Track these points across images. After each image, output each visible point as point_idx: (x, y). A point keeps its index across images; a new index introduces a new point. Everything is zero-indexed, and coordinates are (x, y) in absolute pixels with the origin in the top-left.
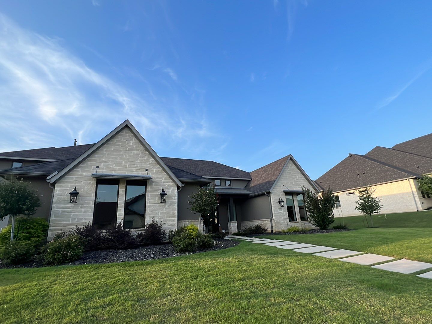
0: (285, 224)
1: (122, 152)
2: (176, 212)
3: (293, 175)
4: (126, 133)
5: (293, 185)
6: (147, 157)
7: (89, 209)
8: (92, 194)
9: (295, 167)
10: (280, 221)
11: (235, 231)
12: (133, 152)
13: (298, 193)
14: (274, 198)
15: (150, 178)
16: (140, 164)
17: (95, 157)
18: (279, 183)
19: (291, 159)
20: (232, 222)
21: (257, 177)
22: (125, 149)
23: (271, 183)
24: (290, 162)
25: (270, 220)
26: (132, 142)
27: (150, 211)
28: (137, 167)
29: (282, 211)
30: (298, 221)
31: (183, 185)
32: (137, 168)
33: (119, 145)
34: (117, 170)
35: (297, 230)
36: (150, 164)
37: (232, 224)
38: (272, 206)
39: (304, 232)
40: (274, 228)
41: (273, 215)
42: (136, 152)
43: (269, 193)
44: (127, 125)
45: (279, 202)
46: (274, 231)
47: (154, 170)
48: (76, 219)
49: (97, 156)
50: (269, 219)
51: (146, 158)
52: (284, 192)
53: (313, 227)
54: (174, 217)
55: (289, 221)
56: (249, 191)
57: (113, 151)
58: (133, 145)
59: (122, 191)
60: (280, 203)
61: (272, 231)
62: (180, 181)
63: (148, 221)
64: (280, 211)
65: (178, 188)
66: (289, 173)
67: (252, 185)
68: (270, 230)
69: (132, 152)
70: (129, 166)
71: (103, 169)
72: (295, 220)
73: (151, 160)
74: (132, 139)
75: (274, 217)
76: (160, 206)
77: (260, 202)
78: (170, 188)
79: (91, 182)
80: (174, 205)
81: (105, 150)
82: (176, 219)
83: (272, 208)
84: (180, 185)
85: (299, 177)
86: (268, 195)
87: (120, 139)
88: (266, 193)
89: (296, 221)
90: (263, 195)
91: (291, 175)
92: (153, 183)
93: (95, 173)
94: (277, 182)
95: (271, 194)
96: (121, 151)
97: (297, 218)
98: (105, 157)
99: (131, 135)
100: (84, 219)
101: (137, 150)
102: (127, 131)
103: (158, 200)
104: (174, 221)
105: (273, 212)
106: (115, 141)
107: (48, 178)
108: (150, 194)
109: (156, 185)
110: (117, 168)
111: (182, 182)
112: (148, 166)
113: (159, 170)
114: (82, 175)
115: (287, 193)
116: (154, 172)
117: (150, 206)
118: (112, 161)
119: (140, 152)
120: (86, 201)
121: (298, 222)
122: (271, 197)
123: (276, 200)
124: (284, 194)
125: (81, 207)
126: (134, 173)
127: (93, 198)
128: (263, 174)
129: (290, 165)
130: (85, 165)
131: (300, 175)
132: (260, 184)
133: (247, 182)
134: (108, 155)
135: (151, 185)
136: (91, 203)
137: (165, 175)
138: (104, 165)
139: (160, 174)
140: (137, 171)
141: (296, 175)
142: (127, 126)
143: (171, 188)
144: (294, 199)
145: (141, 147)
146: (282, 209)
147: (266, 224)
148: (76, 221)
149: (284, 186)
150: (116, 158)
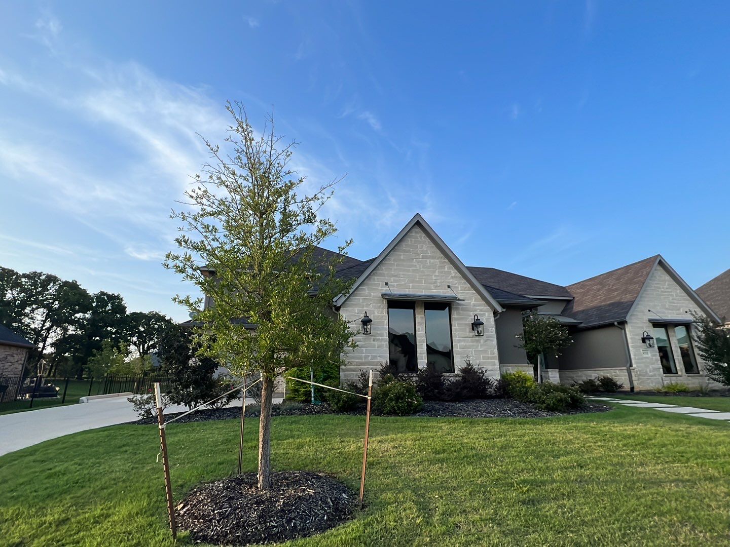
0: (656, 379)
1: (414, 261)
2: (496, 351)
3: (665, 292)
4: (416, 233)
5: (667, 309)
6: (448, 267)
7: (383, 343)
8: (384, 322)
9: (668, 278)
10: (646, 372)
12: (428, 260)
13: (676, 324)
14: (633, 331)
15: (456, 299)
16: (440, 277)
17: (382, 270)
18: (640, 306)
19: (661, 263)
20: (550, 370)
21: (584, 294)
22: (417, 257)
23: (627, 307)
24: (659, 268)
25: (627, 370)
26: (426, 246)
27: (460, 349)
28: (435, 283)
29: (649, 355)
30: (679, 373)
31: (504, 310)
32: (435, 285)
33: (409, 251)
34: (411, 287)
35: (685, 389)
36: (452, 277)
37: (550, 373)
38: (630, 345)
40: (635, 383)
41: (633, 361)
42: (432, 261)
43: (622, 323)
44: (418, 221)
45: (642, 338)
46: (636, 390)
47: (459, 286)
48: (369, 356)
49: (384, 268)
50: (625, 368)
51: (446, 269)
52: (650, 321)
53: (719, 386)
54: (493, 358)
55: (664, 374)
56: (575, 319)
57: (403, 260)
58: (427, 251)
59: (419, 318)
60: (644, 340)
61: (632, 388)
62: (499, 303)
63: (459, 363)
64: (645, 356)
65: (495, 313)
66: (657, 287)
67: (577, 308)
68: (627, 387)
69: (426, 261)
70: (425, 281)
71: (393, 286)
72: (674, 371)
73: (454, 272)
74: (424, 242)
75: (634, 366)
76: (472, 342)
77: (601, 340)
78: (483, 314)
79: (381, 306)
80: (492, 341)
81: (393, 258)
82: (497, 362)
83: (631, 349)
84: (499, 309)
85: (677, 296)
86: (620, 326)
87: (410, 241)
88: (616, 323)
89: (677, 373)
90: (611, 325)
91: (662, 292)
92: (459, 306)
93: (384, 292)
94: (638, 304)
95: (626, 325)
96: (413, 259)
97: (678, 368)
98: (395, 269)
99: (424, 235)
100: (379, 356)
101: (433, 258)
102: (418, 230)
103: (469, 332)
104: (495, 365)
105: (632, 357)
106: (404, 245)
107: (334, 300)
108: (458, 324)
109: (464, 310)
110: (411, 284)
111: (503, 306)
112: (451, 281)
113: (466, 288)
114: (370, 295)
115: (656, 324)
116: (460, 289)
117: (459, 341)
118: (403, 274)
119: (438, 259)
120: (379, 332)
121: (681, 376)
122: (627, 330)
123: (637, 335)
124: (651, 325)
125: (374, 340)
126: (433, 292)
128: (599, 290)
129: (659, 273)
130: (372, 282)
131: (678, 291)
132: (598, 308)
133: (564, 305)
134: (398, 265)
135: (457, 309)
136: (385, 334)
137: (474, 293)
138: (394, 281)
139: (468, 293)
140: (437, 288)
141: (671, 292)
142: (418, 224)
143: (485, 314)
144: (669, 334)
145: (438, 253)
146: (649, 352)
147: (620, 376)
148: (370, 358)
149: (649, 311)
150: (408, 271)
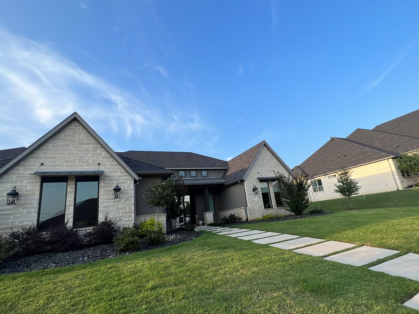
0: (260, 212)
1: (71, 146)
2: (133, 207)
3: (268, 161)
4: (75, 126)
5: (268, 171)
6: (100, 150)
7: (32, 210)
8: (35, 193)
9: (269, 153)
10: (255, 208)
11: (211, 221)
12: (83, 146)
13: (273, 180)
14: (248, 186)
15: (103, 172)
16: (92, 158)
17: (40, 154)
18: (253, 170)
19: (265, 145)
20: (207, 212)
21: (233, 165)
22: (74, 144)
23: (244, 171)
24: (265, 148)
25: (245, 208)
26: (82, 135)
27: (103, 208)
29: (257, 199)
30: (274, 207)
31: (140, 178)
32: (87, 163)
33: (66, 140)
34: (65, 166)
35: (272, 217)
36: (103, 158)
37: (207, 214)
38: (246, 194)
39: (277, 218)
40: (248, 216)
41: (248, 203)
42: (87, 146)
43: (242, 181)
44: (75, 117)
45: (253, 189)
46: (249, 220)
47: (108, 163)
48: (16, 221)
49: (41, 152)
50: (244, 207)
51: (98, 152)
52: (258, 178)
53: (289, 213)
54: (131, 212)
55: (265, 208)
56: (225, 180)
57: (60, 146)
58: (83, 139)
59: (71, 188)
60: (254, 190)
61: (247, 219)
62: (136, 174)
63: (101, 218)
64: (255, 199)
65: (135, 181)
66: (263, 159)
67: (229, 173)
68: (244, 219)
69: (81, 147)
70: (78, 162)
71: (49, 166)
73: (104, 154)
74: (80, 133)
75: (248, 206)
76: (114, 202)
77: (235, 190)
78: (126, 182)
79: (34, 181)
80: (131, 200)
81: (51, 145)
82: (133, 215)
83: (247, 196)
84: (137, 178)
85: (274, 163)
86: (241, 183)
87: (68, 132)
88: (239, 181)
89: (272, 207)
90: (236, 183)
91: (266, 161)
92: (107, 178)
93: (38, 170)
94: (251, 169)
95: (244, 182)
97: (273, 205)
98: (51, 153)
99: (81, 128)
100: (27, 221)
101: (88, 144)
102: (76, 124)
103: (112, 196)
104: (131, 216)
105: (247, 200)
106: (62, 135)
108: (103, 190)
109: (109, 180)
110: (65, 164)
111: (139, 175)
112: (100, 160)
113: (113, 164)
114: (24, 174)
115: (262, 180)
116: (108, 166)
117: (103, 203)
118: (59, 157)
119: (92, 145)
120: (29, 202)
121: (274, 209)
122: (245, 185)
123: (250, 187)
124: (259, 181)
125: (23, 208)
126: (84, 169)
127: (37, 197)
128: (239, 162)
129: (265, 151)
130: (28, 163)
131: (275, 161)
132: (235, 173)
133: (224, 172)
134: (54, 150)
135: (104, 179)
136: (35, 203)
137: (120, 168)
138: (50, 162)
139: (114, 168)
140: (88, 165)
141: (271, 161)
142: (75, 119)
143: (127, 182)
144: (269, 185)
145: (93, 140)
146: (256, 196)
147: (240, 212)
148: (17, 223)
149: (258, 173)
150: (64, 154)
